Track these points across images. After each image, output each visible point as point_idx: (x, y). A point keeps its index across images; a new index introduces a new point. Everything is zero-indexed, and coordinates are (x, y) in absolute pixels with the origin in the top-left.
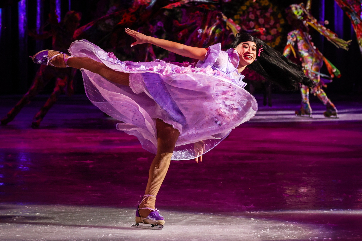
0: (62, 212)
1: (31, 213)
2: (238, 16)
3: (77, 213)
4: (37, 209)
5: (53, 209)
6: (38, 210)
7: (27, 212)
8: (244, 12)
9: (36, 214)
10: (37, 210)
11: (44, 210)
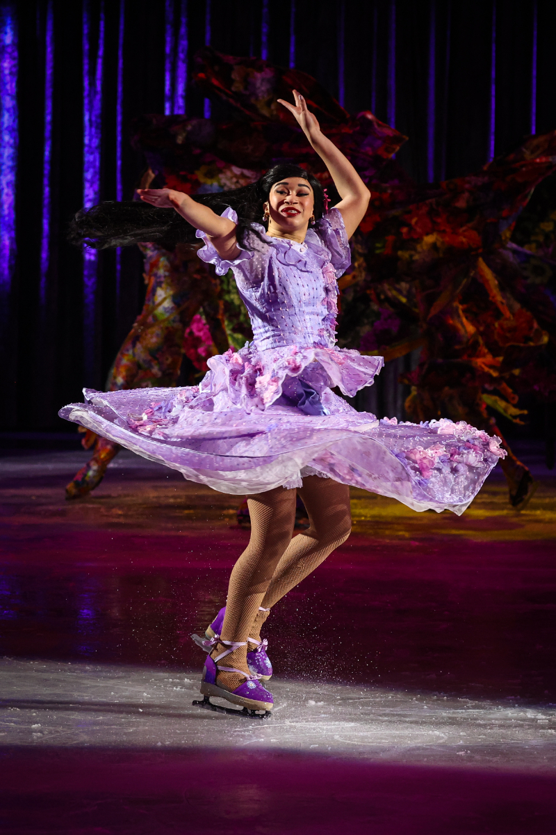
0: (96, 723)
1: (20, 724)
2: (534, 245)
3: (132, 726)
4: (34, 714)
5: (73, 715)
6: (38, 716)
7: (11, 722)
8: (547, 236)
9: (33, 726)
10: (34, 717)
11: (51, 716)
